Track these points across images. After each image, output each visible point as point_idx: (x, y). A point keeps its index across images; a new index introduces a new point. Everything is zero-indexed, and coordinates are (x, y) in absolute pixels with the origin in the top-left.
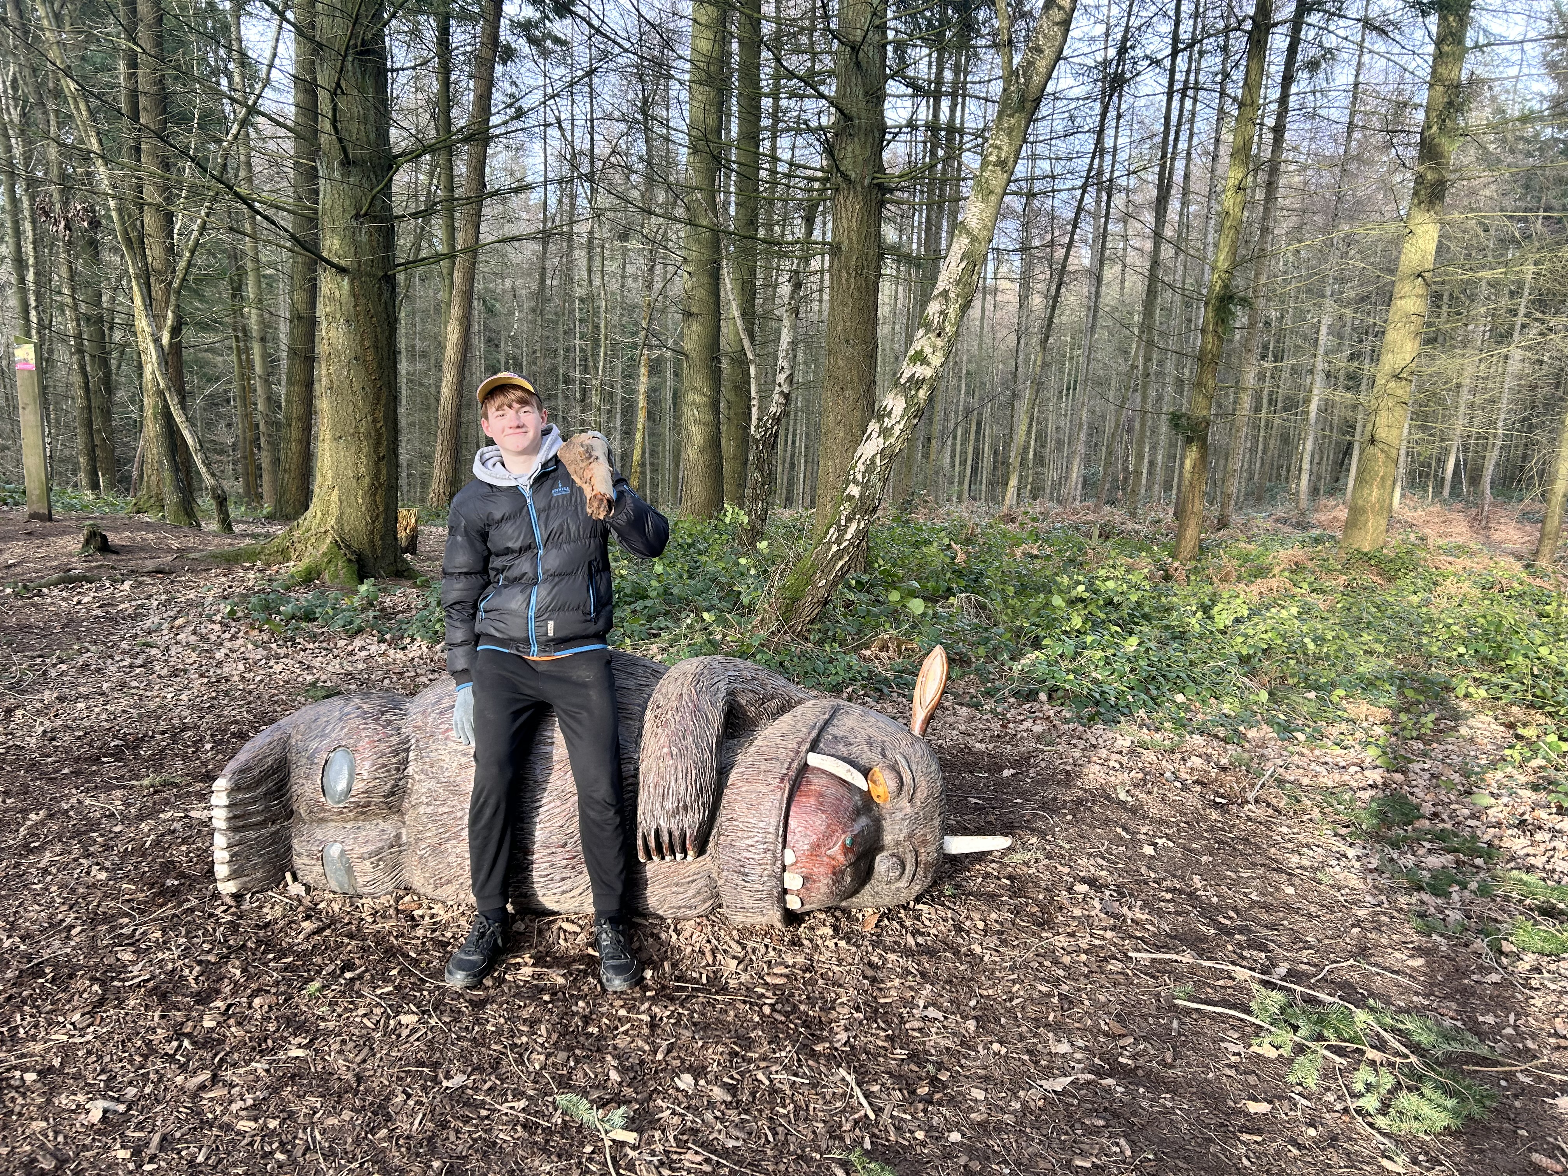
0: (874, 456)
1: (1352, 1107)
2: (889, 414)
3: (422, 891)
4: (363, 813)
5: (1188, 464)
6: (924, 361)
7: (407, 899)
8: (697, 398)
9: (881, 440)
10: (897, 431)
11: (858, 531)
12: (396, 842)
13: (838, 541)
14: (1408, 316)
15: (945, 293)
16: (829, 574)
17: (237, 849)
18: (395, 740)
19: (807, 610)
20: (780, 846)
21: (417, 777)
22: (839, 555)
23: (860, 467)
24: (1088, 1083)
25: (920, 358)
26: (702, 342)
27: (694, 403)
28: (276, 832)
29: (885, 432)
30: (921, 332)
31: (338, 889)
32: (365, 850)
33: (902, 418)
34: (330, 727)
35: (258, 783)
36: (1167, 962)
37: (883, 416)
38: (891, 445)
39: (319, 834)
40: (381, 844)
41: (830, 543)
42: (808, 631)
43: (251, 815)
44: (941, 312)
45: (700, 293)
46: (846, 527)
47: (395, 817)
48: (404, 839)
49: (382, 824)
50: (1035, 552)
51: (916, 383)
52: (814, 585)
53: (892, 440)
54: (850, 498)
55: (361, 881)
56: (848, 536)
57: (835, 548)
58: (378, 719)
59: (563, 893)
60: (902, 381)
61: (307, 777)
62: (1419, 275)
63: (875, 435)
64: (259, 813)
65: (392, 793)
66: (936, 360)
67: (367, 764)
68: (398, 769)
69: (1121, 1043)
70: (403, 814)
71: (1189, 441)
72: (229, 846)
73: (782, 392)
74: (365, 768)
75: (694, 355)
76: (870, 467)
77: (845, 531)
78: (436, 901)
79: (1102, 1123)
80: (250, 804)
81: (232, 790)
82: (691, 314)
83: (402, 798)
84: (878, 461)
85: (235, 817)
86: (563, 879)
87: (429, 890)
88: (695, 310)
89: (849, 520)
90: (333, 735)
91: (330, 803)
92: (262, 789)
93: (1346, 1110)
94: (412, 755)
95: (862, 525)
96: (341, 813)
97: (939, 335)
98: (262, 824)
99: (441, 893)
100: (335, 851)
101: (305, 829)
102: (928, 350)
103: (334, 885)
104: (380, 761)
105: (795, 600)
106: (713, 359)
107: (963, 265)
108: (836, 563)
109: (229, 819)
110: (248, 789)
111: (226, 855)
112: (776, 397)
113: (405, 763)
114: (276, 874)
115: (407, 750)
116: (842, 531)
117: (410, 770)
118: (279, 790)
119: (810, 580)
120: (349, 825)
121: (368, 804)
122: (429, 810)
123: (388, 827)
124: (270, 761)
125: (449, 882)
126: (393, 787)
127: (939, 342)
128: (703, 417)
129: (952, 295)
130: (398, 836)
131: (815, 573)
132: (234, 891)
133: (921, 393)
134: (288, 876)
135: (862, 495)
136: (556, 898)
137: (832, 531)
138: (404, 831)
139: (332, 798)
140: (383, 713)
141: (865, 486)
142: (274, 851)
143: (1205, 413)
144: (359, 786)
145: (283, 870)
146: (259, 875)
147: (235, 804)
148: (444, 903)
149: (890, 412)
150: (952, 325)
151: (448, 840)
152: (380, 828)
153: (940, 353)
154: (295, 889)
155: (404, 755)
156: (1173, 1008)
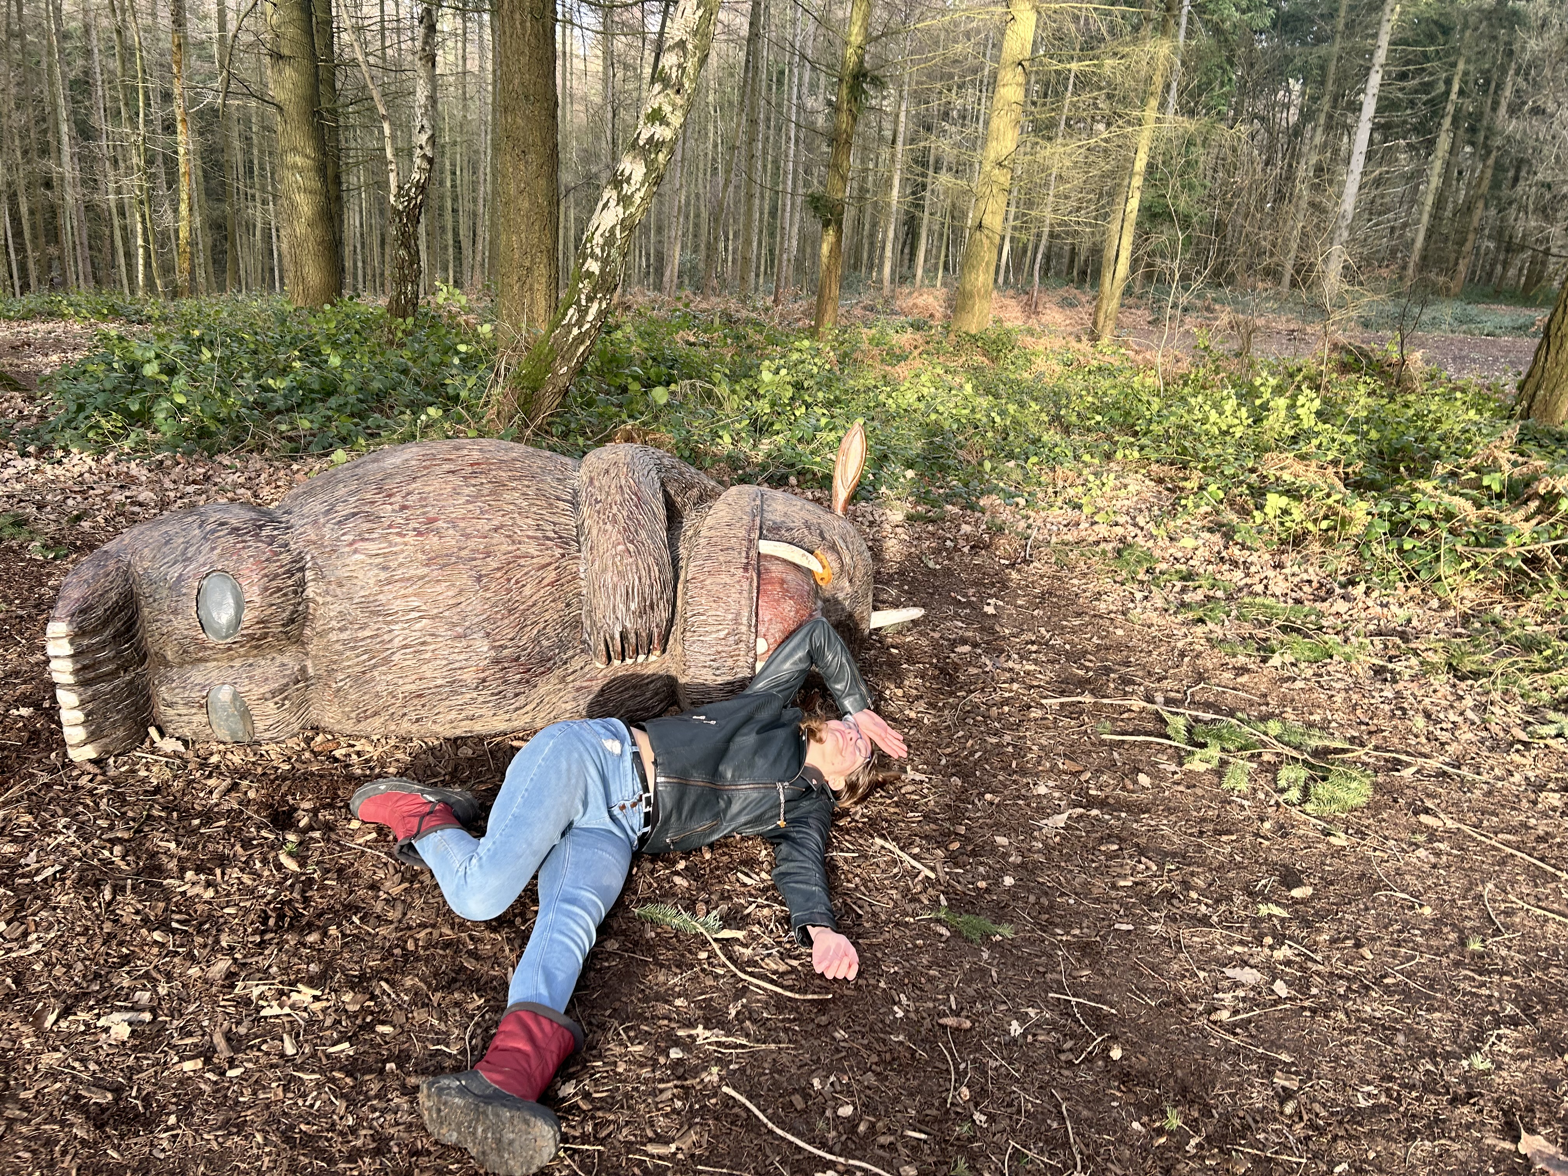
0: (613, 228)
1: (1281, 800)
2: (628, 180)
3: (337, 727)
4: (256, 647)
5: (825, 249)
6: (664, 122)
7: (319, 739)
8: (299, 160)
9: (620, 209)
10: (637, 200)
11: (600, 312)
12: (302, 676)
13: (579, 323)
14: (1010, 105)
15: (682, 44)
16: (570, 360)
17: (90, 706)
18: (286, 558)
19: (549, 402)
20: (753, 636)
21: (320, 600)
22: (580, 340)
23: (598, 239)
24: (1081, 816)
25: (657, 116)
26: (299, 92)
27: (294, 166)
28: (131, 682)
29: (625, 201)
30: (658, 87)
31: (228, 739)
32: (265, 689)
33: (642, 184)
34: (192, 550)
35: (105, 623)
36: (1073, 704)
37: (621, 182)
38: (631, 215)
39: (197, 675)
40: (285, 681)
41: (570, 326)
42: (549, 424)
43: (101, 663)
44: (680, 66)
45: (291, 31)
46: (588, 308)
47: (293, 648)
48: (311, 671)
49: (279, 659)
50: (692, 339)
51: (654, 144)
52: (555, 374)
53: (633, 210)
54: (589, 274)
55: (260, 725)
56: (590, 317)
57: (575, 331)
58: (257, 535)
59: (517, 709)
60: (641, 143)
61: (175, 612)
62: (1020, 64)
63: (612, 203)
64: (110, 660)
65: (292, 621)
66: (676, 120)
67: (256, 589)
68: (295, 592)
69: (1082, 778)
70: (303, 644)
71: (826, 224)
72: (83, 703)
73: (424, 156)
74: (253, 594)
75: (291, 109)
76: (609, 241)
77: (586, 311)
78: (358, 738)
79: (1116, 847)
80: (98, 650)
81: (76, 635)
82: (281, 57)
83: (303, 626)
84: (618, 232)
85: (84, 668)
86: (516, 695)
87: (349, 727)
88: (286, 52)
89: (590, 299)
90: (202, 560)
91: (212, 639)
92: (108, 633)
93: (1278, 804)
94: (309, 575)
95: (604, 306)
96: (230, 649)
97: (678, 92)
98: (114, 674)
99: (365, 727)
100: (225, 694)
101: (174, 673)
102: (667, 109)
103: (223, 734)
104: (274, 584)
105: (535, 390)
106: (314, 113)
107: (700, 12)
108: (577, 348)
109: (76, 672)
110: (94, 632)
111: (80, 716)
112: (418, 161)
113: (302, 584)
114: (138, 731)
115: (302, 569)
116: (583, 312)
117: (310, 592)
118: (128, 630)
119: (549, 367)
120: (237, 663)
121: (265, 636)
122: (345, 635)
123: (290, 659)
124: (113, 596)
125: (376, 714)
126: (293, 613)
127: (679, 101)
128: (308, 183)
129: (690, 47)
130: (303, 670)
131: (555, 359)
132: (94, 755)
133: (661, 156)
134: (152, 731)
135: (602, 271)
136: (507, 716)
137: (571, 311)
138: (309, 663)
139: (216, 633)
140: (260, 527)
141: (605, 261)
142: (133, 704)
143: (840, 195)
144: (248, 616)
145: (143, 726)
146: (121, 733)
147: (82, 653)
148: (367, 737)
149: (629, 178)
150: (691, 81)
151: (375, 666)
152: (278, 662)
153: (679, 113)
154: (169, 745)
155: (299, 575)
156: (1103, 743)
